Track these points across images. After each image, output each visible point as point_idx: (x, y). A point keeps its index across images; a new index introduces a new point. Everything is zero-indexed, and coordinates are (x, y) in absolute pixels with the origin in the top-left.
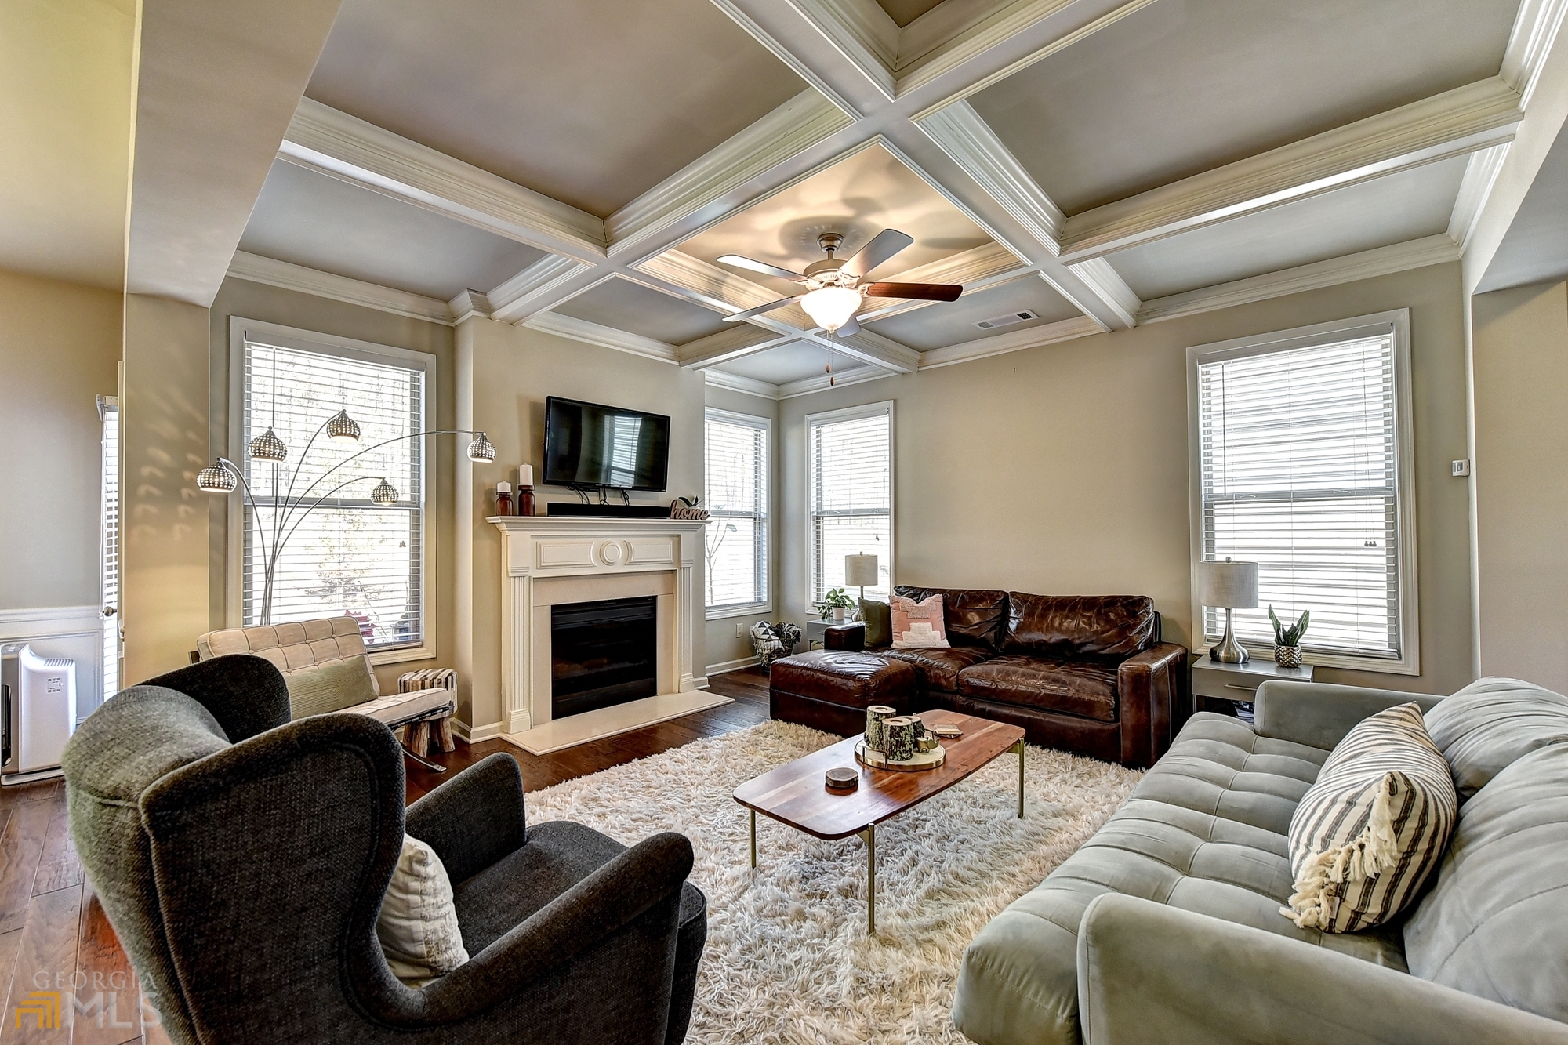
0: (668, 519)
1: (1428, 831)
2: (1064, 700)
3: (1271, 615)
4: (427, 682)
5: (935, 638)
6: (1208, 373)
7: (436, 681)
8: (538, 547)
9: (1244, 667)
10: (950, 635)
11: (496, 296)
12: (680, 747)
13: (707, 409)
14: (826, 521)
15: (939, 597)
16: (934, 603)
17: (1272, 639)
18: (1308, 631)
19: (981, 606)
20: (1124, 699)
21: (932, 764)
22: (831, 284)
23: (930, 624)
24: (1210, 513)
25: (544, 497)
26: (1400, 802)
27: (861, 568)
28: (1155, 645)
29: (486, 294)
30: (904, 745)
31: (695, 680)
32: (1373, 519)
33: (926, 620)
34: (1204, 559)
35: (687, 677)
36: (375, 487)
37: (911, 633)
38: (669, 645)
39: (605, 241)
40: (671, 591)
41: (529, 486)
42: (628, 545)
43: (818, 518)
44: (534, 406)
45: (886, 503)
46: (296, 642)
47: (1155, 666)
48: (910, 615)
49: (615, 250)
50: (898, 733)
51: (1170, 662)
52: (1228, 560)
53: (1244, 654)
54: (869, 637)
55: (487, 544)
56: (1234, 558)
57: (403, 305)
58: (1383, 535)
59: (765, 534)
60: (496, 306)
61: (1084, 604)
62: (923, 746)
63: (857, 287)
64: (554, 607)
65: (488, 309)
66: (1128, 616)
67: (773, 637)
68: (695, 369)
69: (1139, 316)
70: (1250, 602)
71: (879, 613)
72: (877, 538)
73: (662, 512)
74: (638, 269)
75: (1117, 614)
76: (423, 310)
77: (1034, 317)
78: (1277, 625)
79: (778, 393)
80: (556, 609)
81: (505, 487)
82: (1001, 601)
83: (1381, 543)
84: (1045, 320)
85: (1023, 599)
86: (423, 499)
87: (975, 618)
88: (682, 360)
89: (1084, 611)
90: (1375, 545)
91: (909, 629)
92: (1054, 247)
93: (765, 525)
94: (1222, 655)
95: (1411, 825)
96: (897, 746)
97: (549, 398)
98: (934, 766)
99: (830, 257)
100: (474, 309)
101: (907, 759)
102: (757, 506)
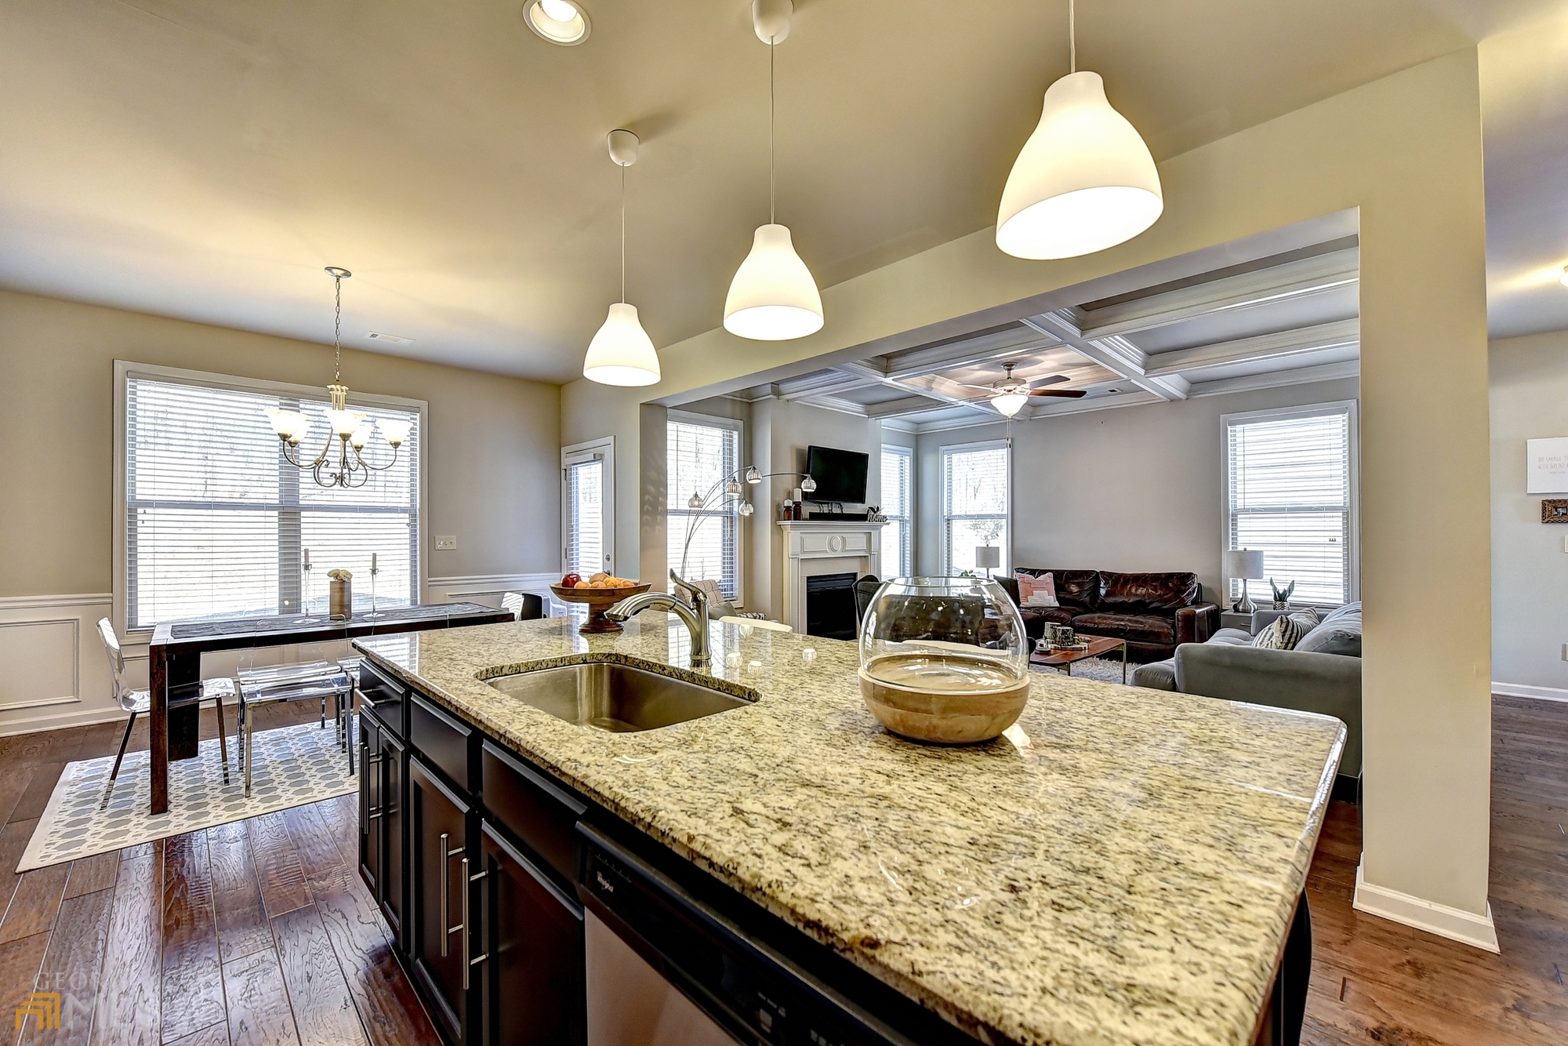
0: (864, 522)
1: (1294, 635)
2: (1143, 632)
3: (1271, 582)
5: (1049, 600)
6: (1235, 431)
8: (804, 540)
10: (1059, 599)
11: (784, 387)
13: (883, 445)
14: (955, 523)
15: (1051, 574)
16: (1048, 578)
17: (1272, 598)
18: (1293, 594)
19: (1080, 580)
20: (1179, 630)
21: (1082, 649)
22: (1010, 391)
23: (1046, 592)
24: (1234, 520)
25: (808, 509)
26: (1284, 625)
27: (986, 557)
28: (1197, 602)
29: (781, 387)
32: (1336, 522)
33: (1044, 589)
34: (1231, 549)
37: (1033, 597)
39: (887, 371)
40: (865, 570)
41: (799, 502)
42: (844, 539)
43: (948, 520)
44: (799, 452)
45: (1005, 510)
47: (1198, 611)
48: (1031, 586)
50: (1066, 633)
51: (1207, 611)
52: (1245, 549)
53: (1254, 608)
55: (777, 538)
56: (1249, 549)
58: (1341, 534)
59: (908, 532)
60: (785, 393)
61: (1151, 578)
63: (1026, 393)
64: (808, 578)
65: (780, 395)
66: (1182, 585)
69: (1190, 393)
70: (1258, 575)
71: (1009, 585)
72: (997, 535)
73: (862, 517)
75: (1173, 584)
78: (1275, 589)
79: (918, 429)
81: (788, 503)
82: (1094, 577)
83: (1340, 540)
84: (1123, 392)
85: (1108, 576)
86: (736, 509)
87: (1074, 589)
88: (869, 414)
89: (1153, 582)
90: (1335, 540)
91: (1032, 595)
93: (908, 525)
94: (1241, 608)
95: (1288, 633)
97: (810, 447)
99: (1009, 374)
100: (771, 394)
102: (902, 510)
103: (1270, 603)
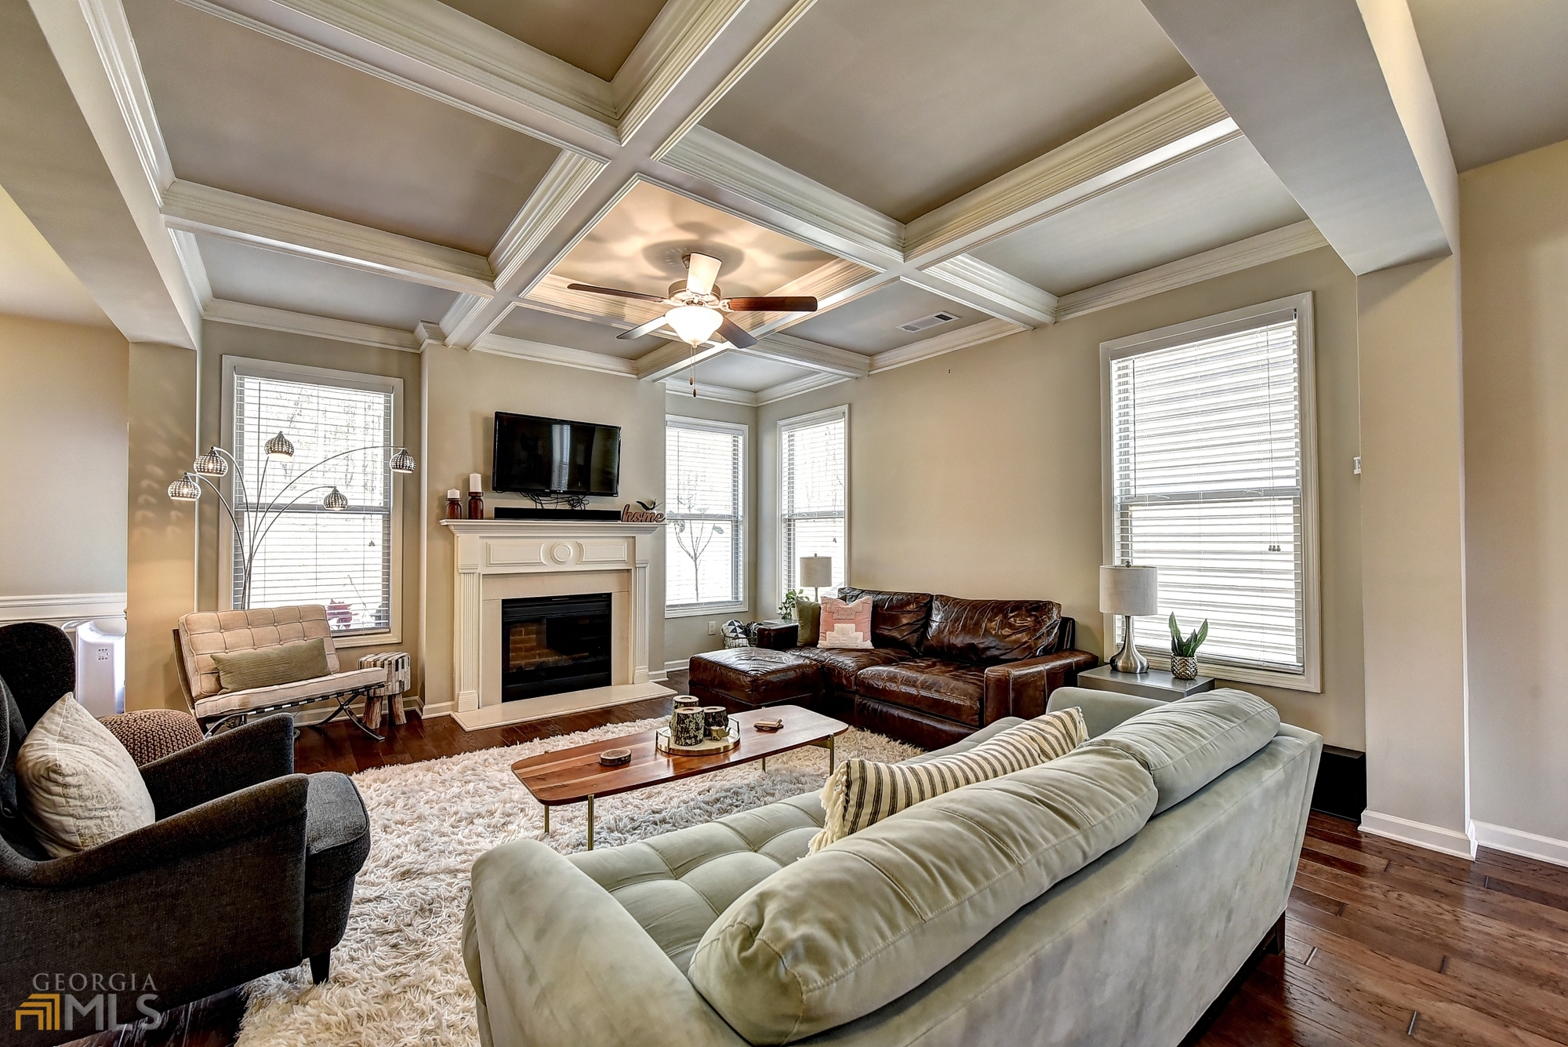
0: (620, 522)
3: (1172, 620)
4: (379, 663)
5: (857, 638)
6: (1120, 369)
7: (386, 662)
8: (488, 548)
9: (1142, 678)
10: (876, 639)
11: (446, 323)
14: (798, 524)
15: (871, 599)
16: (865, 604)
17: (1167, 645)
18: (1206, 642)
19: (908, 609)
20: (991, 701)
23: (854, 625)
24: (1124, 516)
25: (491, 502)
27: (816, 570)
28: (1056, 652)
29: (438, 324)
30: (688, 732)
31: (650, 673)
32: (1281, 523)
33: (850, 621)
34: (1117, 562)
35: (642, 669)
37: (834, 634)
38: (625, 639)
39: (489, 275)
40: (626, 590)
41: (477, 493)
42: (579, 547)
43: (789, 520)
44: (486, 420)
45: (841, 506)
48: (835, 616)
49: (501, 281)
53: (1141, 663)
54: (802, 635)
55: (440, 544)
57: (374, 337)
58: (1290, 538)
59: (741, 536)
60: (446, 334)
62: (714, 734)
64: (504, 601)
65: (442, 337)
66: (1032, 621)
67: (740, 635)
68: (654, 381)
69: (1058, 313)
70: (1149, 610)
71: (811, 612)
72: (835, 540)
73: (614, 516)
76: (392, 341)
77: (955, 318)
78: (1176, 633)
79: (757, 400)
80: (506, 603)
81: (456, 494)
82: (924, 604)
83: (1288, 548)
85: (945, 600)
86: (391, 504)
88: (640, 373)
90: (1279, 550)
91: (834, 630)
92: (897, 256)
93: (741, 527)
94: (1120, 664)
96: (681, 732)
97: (497, 414)
100: (429, 338)
102: (735, 509)
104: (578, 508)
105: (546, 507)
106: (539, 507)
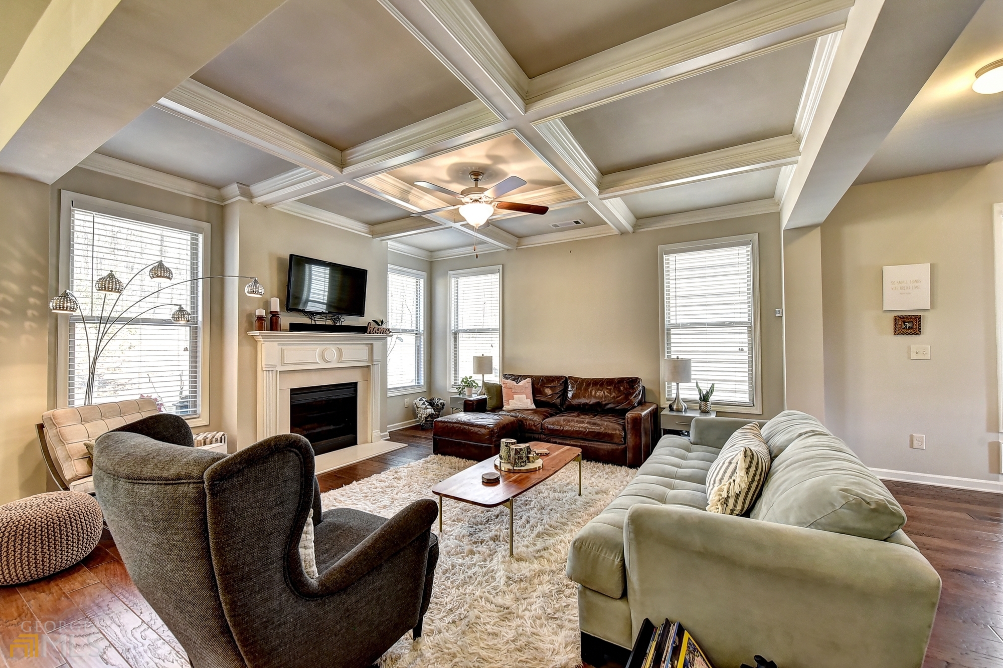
0: (366, 334)
1: (759, 471)
2: (599, 433)
3: (697, 384)
4: (208, 440)
5: (527, 403)
6: (668, 259)
7: (214, 440)
8: (282, 351)
9: (685, 413)
10: (536, 402)
12: (380, 473)
13: (389, 266)
14: (461, 336)
15: (529, 380)
16: (527, 383)
17: (697, 397)
18: (714, 394)
19: (552, 385)
20: (628, 432)
21: (536, 468)
22: (476, 201)
23: (525, 395)
24: (669, 333)
25: (286, 320)
26: (748, 460)
27: (483, 364)
28: (642, 403)
29: (249, 187)
30: (522, 459)
31: (382, 434)
32: (742, 337)
33: (523, 393)
34: (666, 358)
35: (377, 433)
36: (174, 311)
37: (514, 401)
38: (365, 413)
39: (342, 165)
40: (367, 379)
41: (277, 312)
42: (340, 351)
43: (455, 333)
44: (280, 260)
45: (497, 325)
46: (114, 416)
47: (643, 414)
48: (513, 390)
49: (348, 170)
50: (519, 452)
51: (650, 412)
52: (678, 358)
53: (685, 406)
54: (490, 404)
55: (248, 349)
56: (680, 357)
57: (188, 189)
58: (747, 345)
59: (422, 343)
60: (255, 194)
61: (607, 382)
62: (531, 459)
63: (490, 203)
64: (291, 389)
65: (250, 196)
66: (630, 388)
67: (428, 407)
68: (382, 240)
69: (635, 227)
70: (688, 380)
71: (495, 390)
72: (492, 346)
73: (362, 329)
74: (360, 182)
75: (624, 388)
76: (203, 193)
77: (582, 223)
78: (700, 391)
79: (431, 257)
80: (294, 392)
81: (263, 313)
82: (564, 381)
83: (746, 349)
84: (586, 226)
85: (575, 380)
86: (200, 319)
87: (548, 391)
88: (374, 234)
89: (608, 386)
90: (743, 350)
91: (513, 399)
92: (596, 191)
93: (422, 337)
94: (675, 407)
95: (753, 469)
96: (518, 459)
97: (291, 256)
98: (538, 469)
99: (476, 185)
100: (240, 196)
101: (524, 466)
102: (415, 324)
103: (695, 402)
104: (338, 324)
105: (318, 323)
106: (313, 323)
